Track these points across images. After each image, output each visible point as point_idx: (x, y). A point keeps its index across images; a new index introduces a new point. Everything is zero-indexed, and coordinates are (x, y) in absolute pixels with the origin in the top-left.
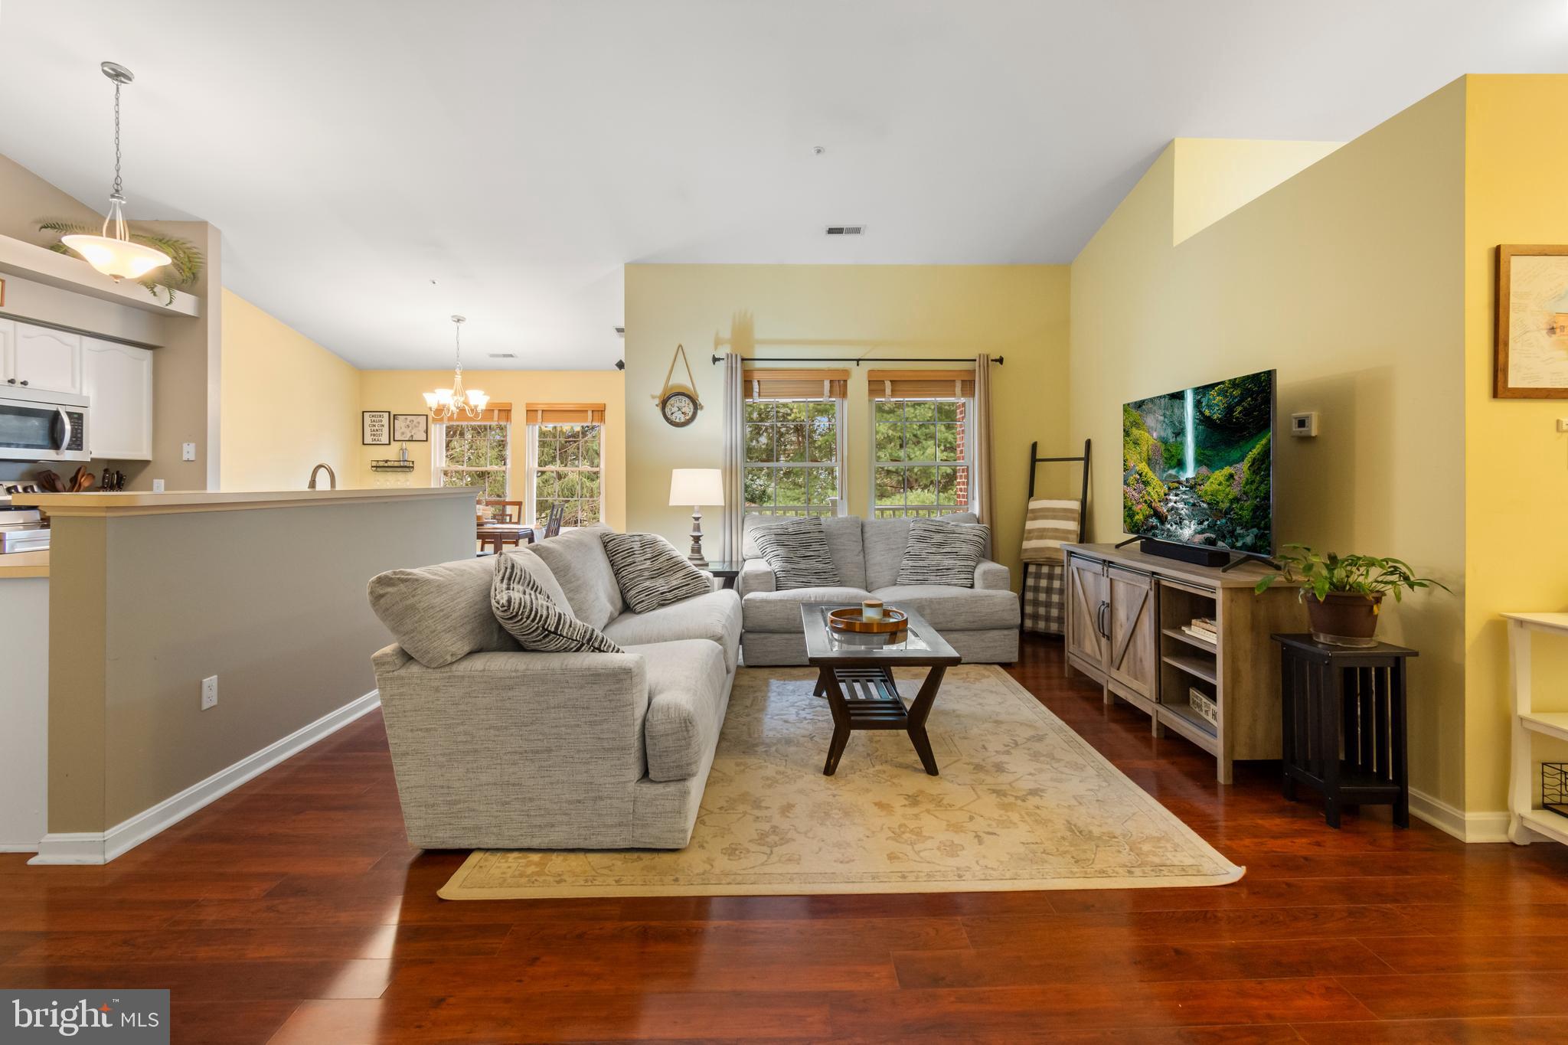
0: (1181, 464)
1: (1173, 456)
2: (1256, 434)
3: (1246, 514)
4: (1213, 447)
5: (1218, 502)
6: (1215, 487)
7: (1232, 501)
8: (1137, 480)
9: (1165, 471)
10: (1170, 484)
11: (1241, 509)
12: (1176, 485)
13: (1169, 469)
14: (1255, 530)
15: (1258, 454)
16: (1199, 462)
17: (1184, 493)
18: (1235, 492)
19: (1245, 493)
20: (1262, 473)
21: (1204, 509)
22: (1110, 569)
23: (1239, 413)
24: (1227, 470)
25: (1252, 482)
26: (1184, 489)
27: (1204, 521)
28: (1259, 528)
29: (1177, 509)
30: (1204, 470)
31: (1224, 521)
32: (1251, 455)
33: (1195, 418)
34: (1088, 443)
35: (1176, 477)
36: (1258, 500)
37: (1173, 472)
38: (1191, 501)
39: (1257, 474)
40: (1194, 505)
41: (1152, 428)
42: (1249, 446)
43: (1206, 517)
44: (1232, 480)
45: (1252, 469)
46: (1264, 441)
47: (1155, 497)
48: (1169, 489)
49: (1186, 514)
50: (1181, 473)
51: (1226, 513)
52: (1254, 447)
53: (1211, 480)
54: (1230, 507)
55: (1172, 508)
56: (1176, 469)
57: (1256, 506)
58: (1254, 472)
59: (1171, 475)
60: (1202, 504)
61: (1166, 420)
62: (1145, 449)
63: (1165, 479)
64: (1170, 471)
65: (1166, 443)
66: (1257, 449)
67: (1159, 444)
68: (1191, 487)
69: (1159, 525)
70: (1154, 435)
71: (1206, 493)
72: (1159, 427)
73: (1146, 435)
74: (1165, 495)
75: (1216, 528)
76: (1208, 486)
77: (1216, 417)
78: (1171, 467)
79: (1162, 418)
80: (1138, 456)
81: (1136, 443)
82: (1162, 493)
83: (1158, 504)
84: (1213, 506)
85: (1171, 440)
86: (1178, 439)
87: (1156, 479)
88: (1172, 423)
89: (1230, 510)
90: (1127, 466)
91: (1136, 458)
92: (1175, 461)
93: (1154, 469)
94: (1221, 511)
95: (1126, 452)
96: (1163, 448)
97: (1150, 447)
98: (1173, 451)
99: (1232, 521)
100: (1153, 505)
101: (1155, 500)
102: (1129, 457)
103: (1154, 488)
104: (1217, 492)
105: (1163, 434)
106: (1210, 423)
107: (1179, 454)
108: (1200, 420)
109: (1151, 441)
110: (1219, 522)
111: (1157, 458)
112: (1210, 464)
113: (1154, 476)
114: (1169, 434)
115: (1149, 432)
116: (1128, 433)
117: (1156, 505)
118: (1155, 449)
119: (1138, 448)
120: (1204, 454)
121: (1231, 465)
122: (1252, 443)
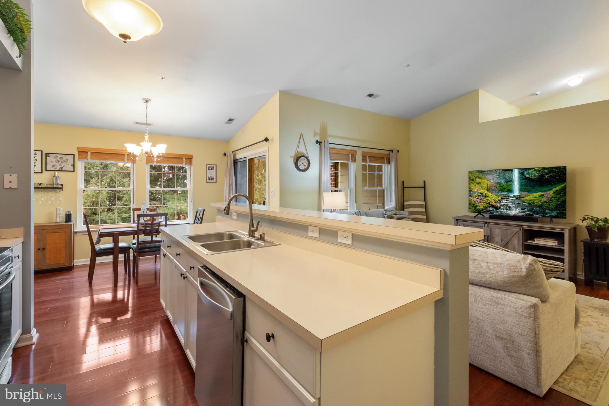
0: (510, 191)
1: (505, 188)
2: (558, 183)
3: (552, 206)
4: (531, 186)
5: (535, 203)
6: (532, 198)
7: (543, 203)
8: (480, 196)
9: (499, 193)
10: (502, 197)
11: (549, 205)
12: (508, 197)
13: (502, 192)
14: (557, 211)
15: (559, 189)
16: (521, 190)
17: (513, 200)
18: (543, 200)
19: (551, 200)
20: (561, 195)
21: (526, 205)
22: (489, 225)
23: (548, 177)
24: (540, 193)
25: (555, 197)
26: (512, 198)
27: (525, 208)
28: (559, 210)
30: (526, 193)
31: (538, 208)
32: (554, 190)
33: (519, 178)
34: (424, 182)
35: (506, 195)
36: (559, 202)
37: (505, 193)
39: (558, 195)
40: (519, 203)
41: (490, 179)
42: (553, 187)
43: (526, 207)
44: (543, 197)
45: (555, 194)
46: (562, 186)
47: (493, 201)
48: (502, 198)
49: (513, 206)
50: (510, 194)
51: (539, 206)
52: (556, 187)
53: (530, 196)
54: (541, 204)
55: (504, 205)
56: (507, 192)
57: (558, 204)
58: (556, 194)
59: (503, 194)
60: (524, 203)
61: (500, 177)
62: (485, 186)
63: (500, 195)
64: (503, 193)
65: (500, 184)
66: (558, 188)
67: (495, 184)
68: (517, 198)
69: (494, 210)
70: (492, 181)
71: (527, 200)
72: (495, 179)
73: (486, 181)
74: (499, 200)
75: (533, 211)
76: (528, 198)
77: (533, 177)
78: (504, 192)
79: (498, 176)
80: (480, 188)
81: (479, 183)
82: (497, 200)
83: (494, 203)
84: (531, 204)
85: (504, 184)
86: (508, 183)
87: (493, 195)
88: (504, 178)
89: (542, 205)
90: (472, 191)
91: (478, 188)
92: (506, 190)
93: (492, 192)
94: (536, 206)
95: (471, 186)
96: (498, 186)
97: (489, 185)
98: (505, 187)
99: (543, 208)
100: (491, 203)
101: (492, 202)
102: (473, 188)
103: (491, 198)
104: (533, 200)
105: (498, 181)
106: (529, 179)
107: (509, 188)
108: (523, 178)
109: (489, 183)
110: (535, 209)
111: (493, 189)
112: (529, 191)
113: (491, 194)
114: (503, 182)
115: (488, 180)
116: (473, 180)
117: (492, 203)
118: (492, 186)
119: (480, 185)
120: (525, 188)
121: (542, 192)
122: (555, 186)
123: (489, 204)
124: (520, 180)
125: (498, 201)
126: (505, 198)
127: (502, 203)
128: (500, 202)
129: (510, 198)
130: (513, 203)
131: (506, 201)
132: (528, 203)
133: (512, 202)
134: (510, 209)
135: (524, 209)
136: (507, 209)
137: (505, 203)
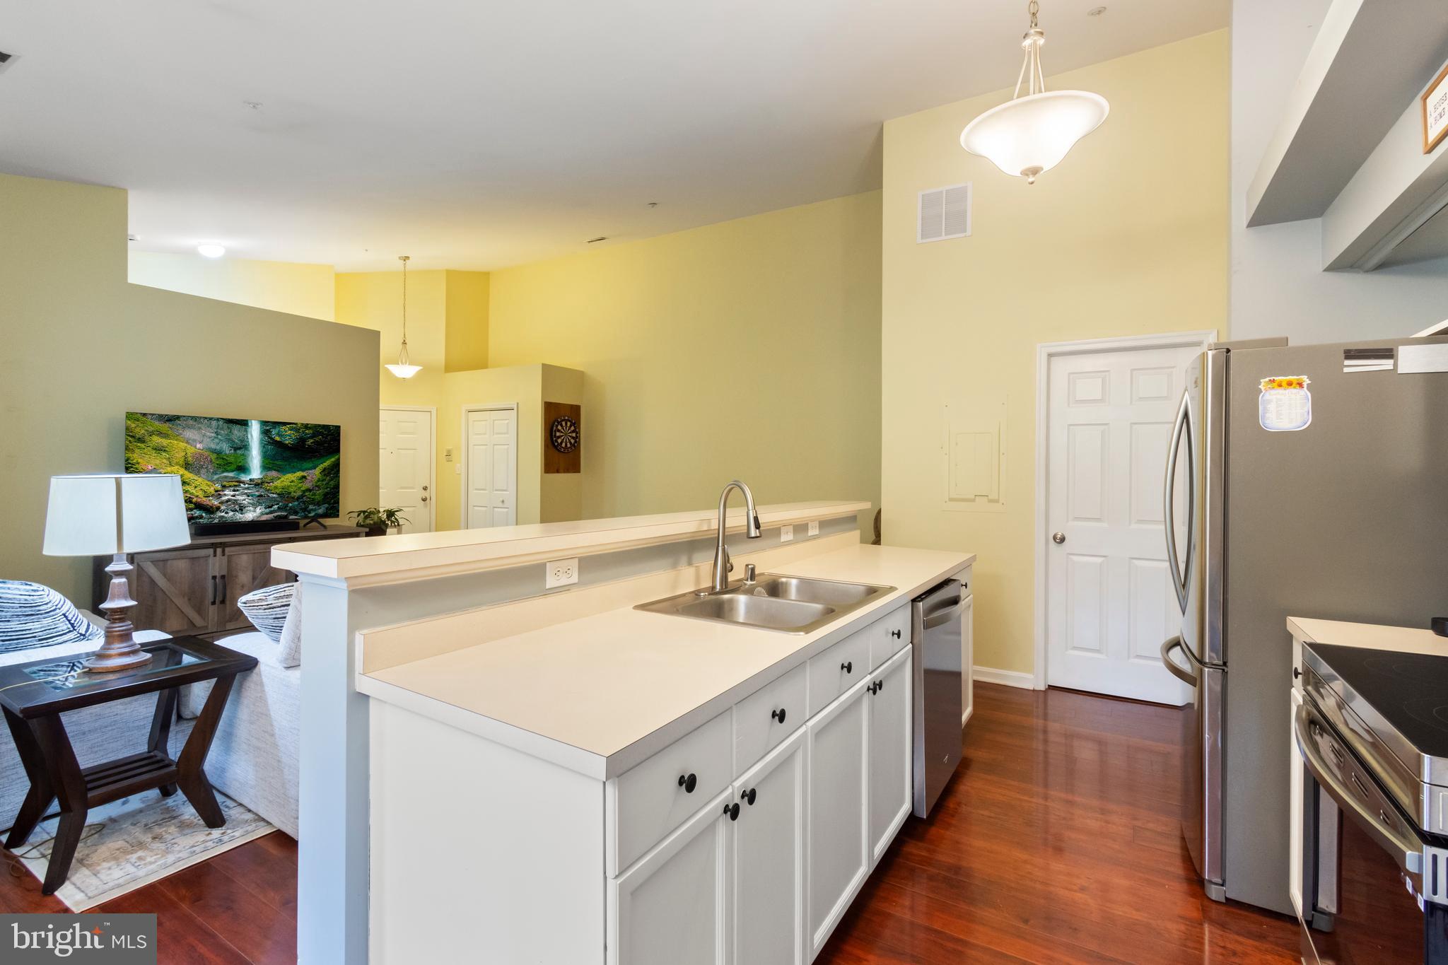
0: (243, 469)
1: (231, 463)
2: (326, 456)
3: (318, 498)
4: (284, 459)
5: (290, 493)
6: (287, 483)
7: (304, 491)
9: (216, 474)
10: (225, 483)
11: (314, 494)
12: (236, 484)
13: (223, 472)
14: (326, 505)
15: (328, 466)
16: (266, 467)
17: (248, 488)
18: (305, 486)
19: (316, 486)
20: (332, 476)
22: (227, 548)
23: (312, 443)
24: (300, 474)
25: (323, 481)
27: (273, 505)
28: (329, 504)
29: (236, 500)
30: (274, 474)
31: (296, 503)
32: (322, 466)
35: (233, 478)
36: (329, 489)
37: (231, 475)
38: (257, 494)
39: (327, 476)
40: (261, 496)
41: (195, 440)
42: (320, 461)
44: (304, 480)
45: (323, 473)
46: (333, 459)
47: (200, 494)
48: (224, 486)
49: (249, 503)
50: (243, 475)
51: (298, 499)
52: (324, 462)
53: (282, 479)
54: (302, 494)
55: (228, 501)
56: (235, 472)
57: (327, 493)
58: (324, 475)
59: (226, 477)
60: (271, 495)
61: (219, 437)
62: (179, 456)
63: (218, 480)
64: (225, 474)
65: (218, 453)
66: (327, 463)
67: (207, 453)
68: (257, 485)
69: (204, 515)
70: (198, 446)
71: (276, 487)
72: (207, 440)
73: (183, 445)
74: (216, 491)
75: (288, 508)
76: (278, 483)
77: (287, 442)
78: (227, 471)
79: (213, 435)
80: (165, 461)
81: (159, 449)
82: (212, 490)
83: (204, 499)
84: (284, 495)
85: (227, 452)
86: (238, 451)
87: (200, 480)
88: (230, 440)
89: (302, 496)
90: (137, 469)
91: (158, 462)
92: (233, 467)
93: (198, 473)
94: (293, 498)
95: (135, 455)
96: (214, 457)
97: (189, 455)
98: (232, 459)
99: (304, 502)
100: (194, 500)
101: (197, 496)
102: (139, 460)
103: (196, 487)
104: (289, 486)
105: (213, 446)
106: (279, 445)
107: (240, 462)
108: (269, 442)
109: (191, 450)
110: (290, 505)
111: (202, 463)
112: (281, 470)
113: (196, 478)
114: (225, 448)
115: (187, 442)
116: (141, 440)
117: (199, 500)
118: (199, 457)
119: (164, 454)
120: (273, 464)
121: (303, 471)
122: (322, 460)
123: (191, 502)
124: (264, 446)
125: (213, 492)
126: (230, 486)
127: (225, 498)
128: (220, 496)
129: (242, 485)
130: (248, 496)
131: (232, 493)
132: (279, 494)
133: (246, 493)
134: (242, 510)
135: (271, 507)
136: (236, 511)
137: (230, 497)
